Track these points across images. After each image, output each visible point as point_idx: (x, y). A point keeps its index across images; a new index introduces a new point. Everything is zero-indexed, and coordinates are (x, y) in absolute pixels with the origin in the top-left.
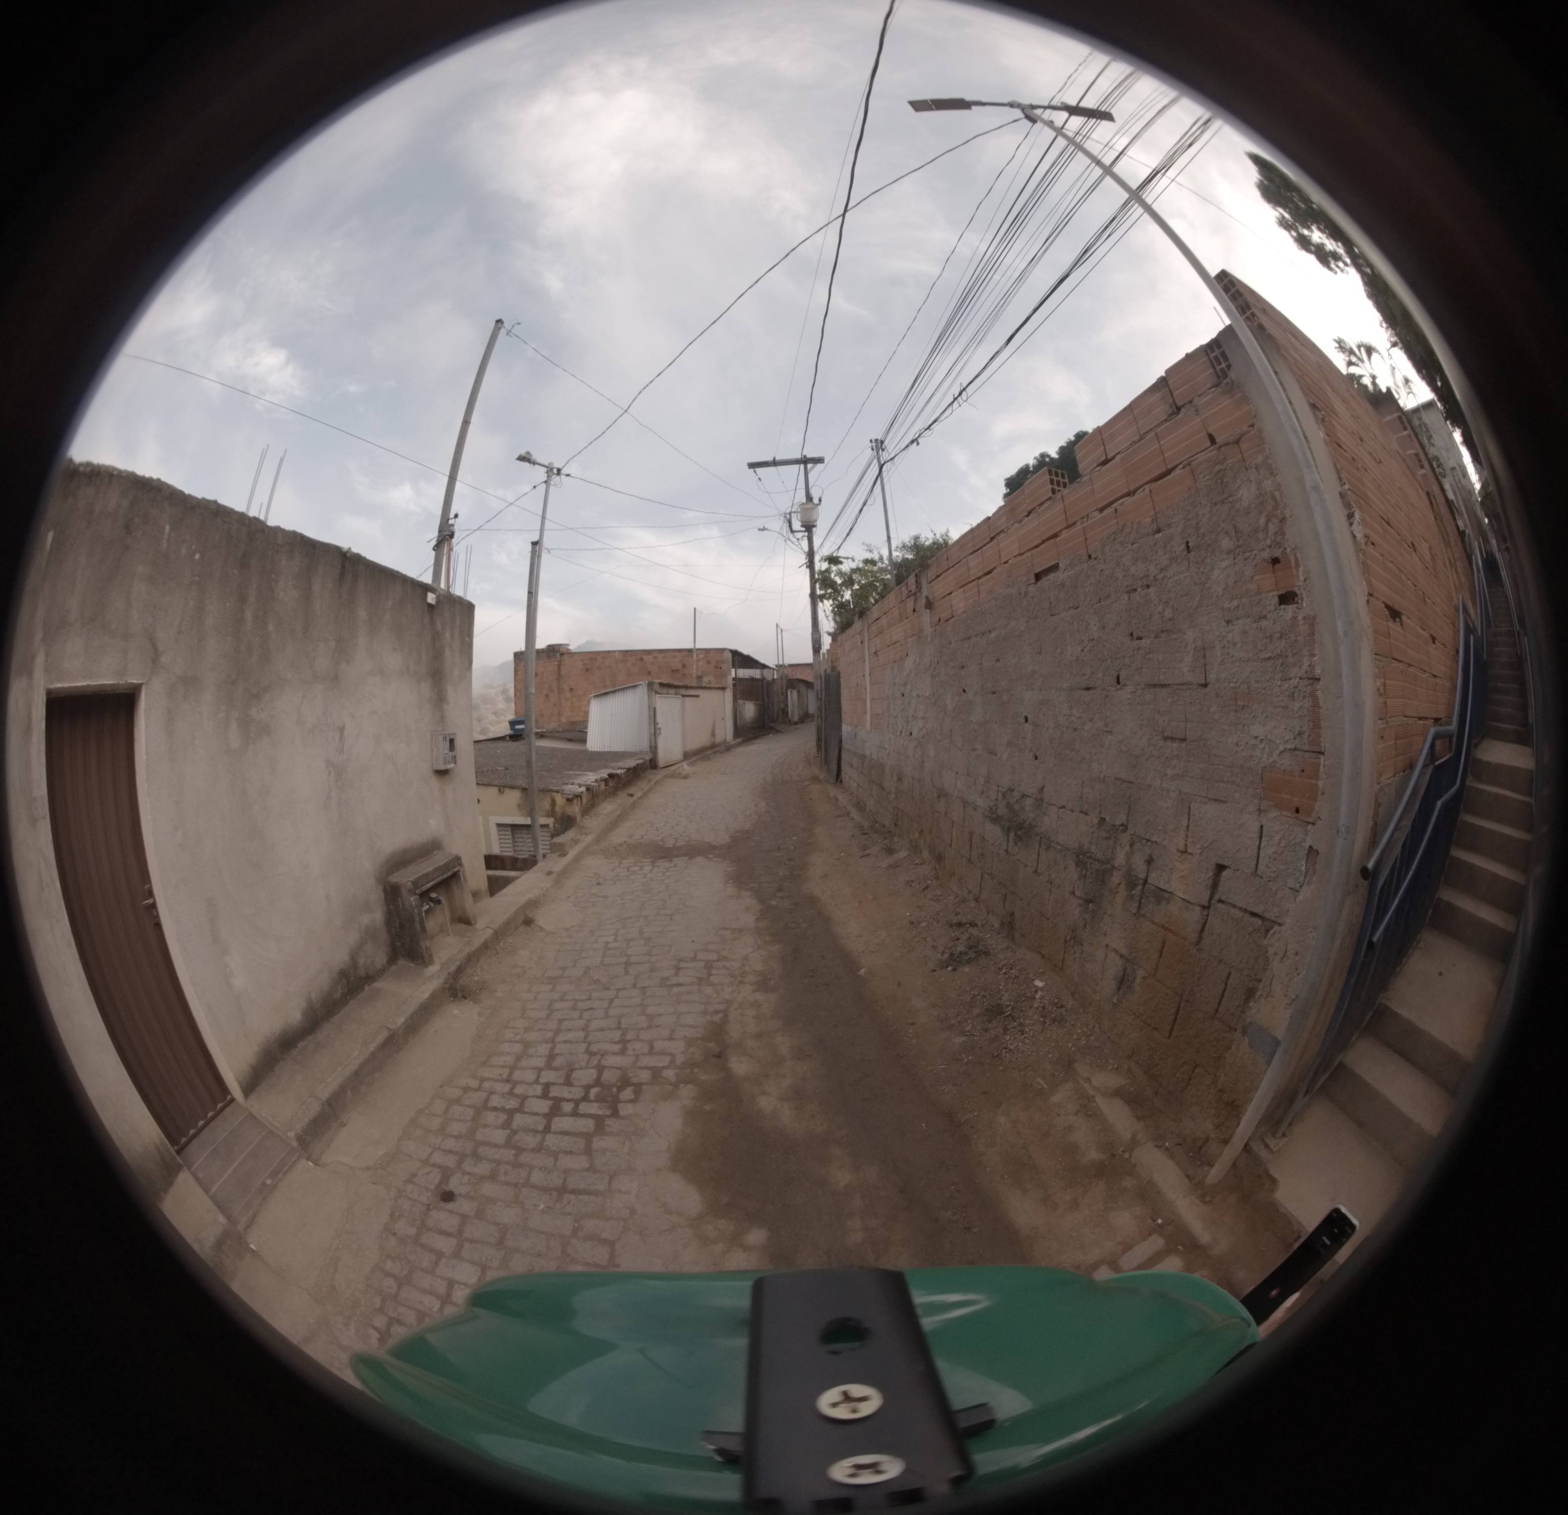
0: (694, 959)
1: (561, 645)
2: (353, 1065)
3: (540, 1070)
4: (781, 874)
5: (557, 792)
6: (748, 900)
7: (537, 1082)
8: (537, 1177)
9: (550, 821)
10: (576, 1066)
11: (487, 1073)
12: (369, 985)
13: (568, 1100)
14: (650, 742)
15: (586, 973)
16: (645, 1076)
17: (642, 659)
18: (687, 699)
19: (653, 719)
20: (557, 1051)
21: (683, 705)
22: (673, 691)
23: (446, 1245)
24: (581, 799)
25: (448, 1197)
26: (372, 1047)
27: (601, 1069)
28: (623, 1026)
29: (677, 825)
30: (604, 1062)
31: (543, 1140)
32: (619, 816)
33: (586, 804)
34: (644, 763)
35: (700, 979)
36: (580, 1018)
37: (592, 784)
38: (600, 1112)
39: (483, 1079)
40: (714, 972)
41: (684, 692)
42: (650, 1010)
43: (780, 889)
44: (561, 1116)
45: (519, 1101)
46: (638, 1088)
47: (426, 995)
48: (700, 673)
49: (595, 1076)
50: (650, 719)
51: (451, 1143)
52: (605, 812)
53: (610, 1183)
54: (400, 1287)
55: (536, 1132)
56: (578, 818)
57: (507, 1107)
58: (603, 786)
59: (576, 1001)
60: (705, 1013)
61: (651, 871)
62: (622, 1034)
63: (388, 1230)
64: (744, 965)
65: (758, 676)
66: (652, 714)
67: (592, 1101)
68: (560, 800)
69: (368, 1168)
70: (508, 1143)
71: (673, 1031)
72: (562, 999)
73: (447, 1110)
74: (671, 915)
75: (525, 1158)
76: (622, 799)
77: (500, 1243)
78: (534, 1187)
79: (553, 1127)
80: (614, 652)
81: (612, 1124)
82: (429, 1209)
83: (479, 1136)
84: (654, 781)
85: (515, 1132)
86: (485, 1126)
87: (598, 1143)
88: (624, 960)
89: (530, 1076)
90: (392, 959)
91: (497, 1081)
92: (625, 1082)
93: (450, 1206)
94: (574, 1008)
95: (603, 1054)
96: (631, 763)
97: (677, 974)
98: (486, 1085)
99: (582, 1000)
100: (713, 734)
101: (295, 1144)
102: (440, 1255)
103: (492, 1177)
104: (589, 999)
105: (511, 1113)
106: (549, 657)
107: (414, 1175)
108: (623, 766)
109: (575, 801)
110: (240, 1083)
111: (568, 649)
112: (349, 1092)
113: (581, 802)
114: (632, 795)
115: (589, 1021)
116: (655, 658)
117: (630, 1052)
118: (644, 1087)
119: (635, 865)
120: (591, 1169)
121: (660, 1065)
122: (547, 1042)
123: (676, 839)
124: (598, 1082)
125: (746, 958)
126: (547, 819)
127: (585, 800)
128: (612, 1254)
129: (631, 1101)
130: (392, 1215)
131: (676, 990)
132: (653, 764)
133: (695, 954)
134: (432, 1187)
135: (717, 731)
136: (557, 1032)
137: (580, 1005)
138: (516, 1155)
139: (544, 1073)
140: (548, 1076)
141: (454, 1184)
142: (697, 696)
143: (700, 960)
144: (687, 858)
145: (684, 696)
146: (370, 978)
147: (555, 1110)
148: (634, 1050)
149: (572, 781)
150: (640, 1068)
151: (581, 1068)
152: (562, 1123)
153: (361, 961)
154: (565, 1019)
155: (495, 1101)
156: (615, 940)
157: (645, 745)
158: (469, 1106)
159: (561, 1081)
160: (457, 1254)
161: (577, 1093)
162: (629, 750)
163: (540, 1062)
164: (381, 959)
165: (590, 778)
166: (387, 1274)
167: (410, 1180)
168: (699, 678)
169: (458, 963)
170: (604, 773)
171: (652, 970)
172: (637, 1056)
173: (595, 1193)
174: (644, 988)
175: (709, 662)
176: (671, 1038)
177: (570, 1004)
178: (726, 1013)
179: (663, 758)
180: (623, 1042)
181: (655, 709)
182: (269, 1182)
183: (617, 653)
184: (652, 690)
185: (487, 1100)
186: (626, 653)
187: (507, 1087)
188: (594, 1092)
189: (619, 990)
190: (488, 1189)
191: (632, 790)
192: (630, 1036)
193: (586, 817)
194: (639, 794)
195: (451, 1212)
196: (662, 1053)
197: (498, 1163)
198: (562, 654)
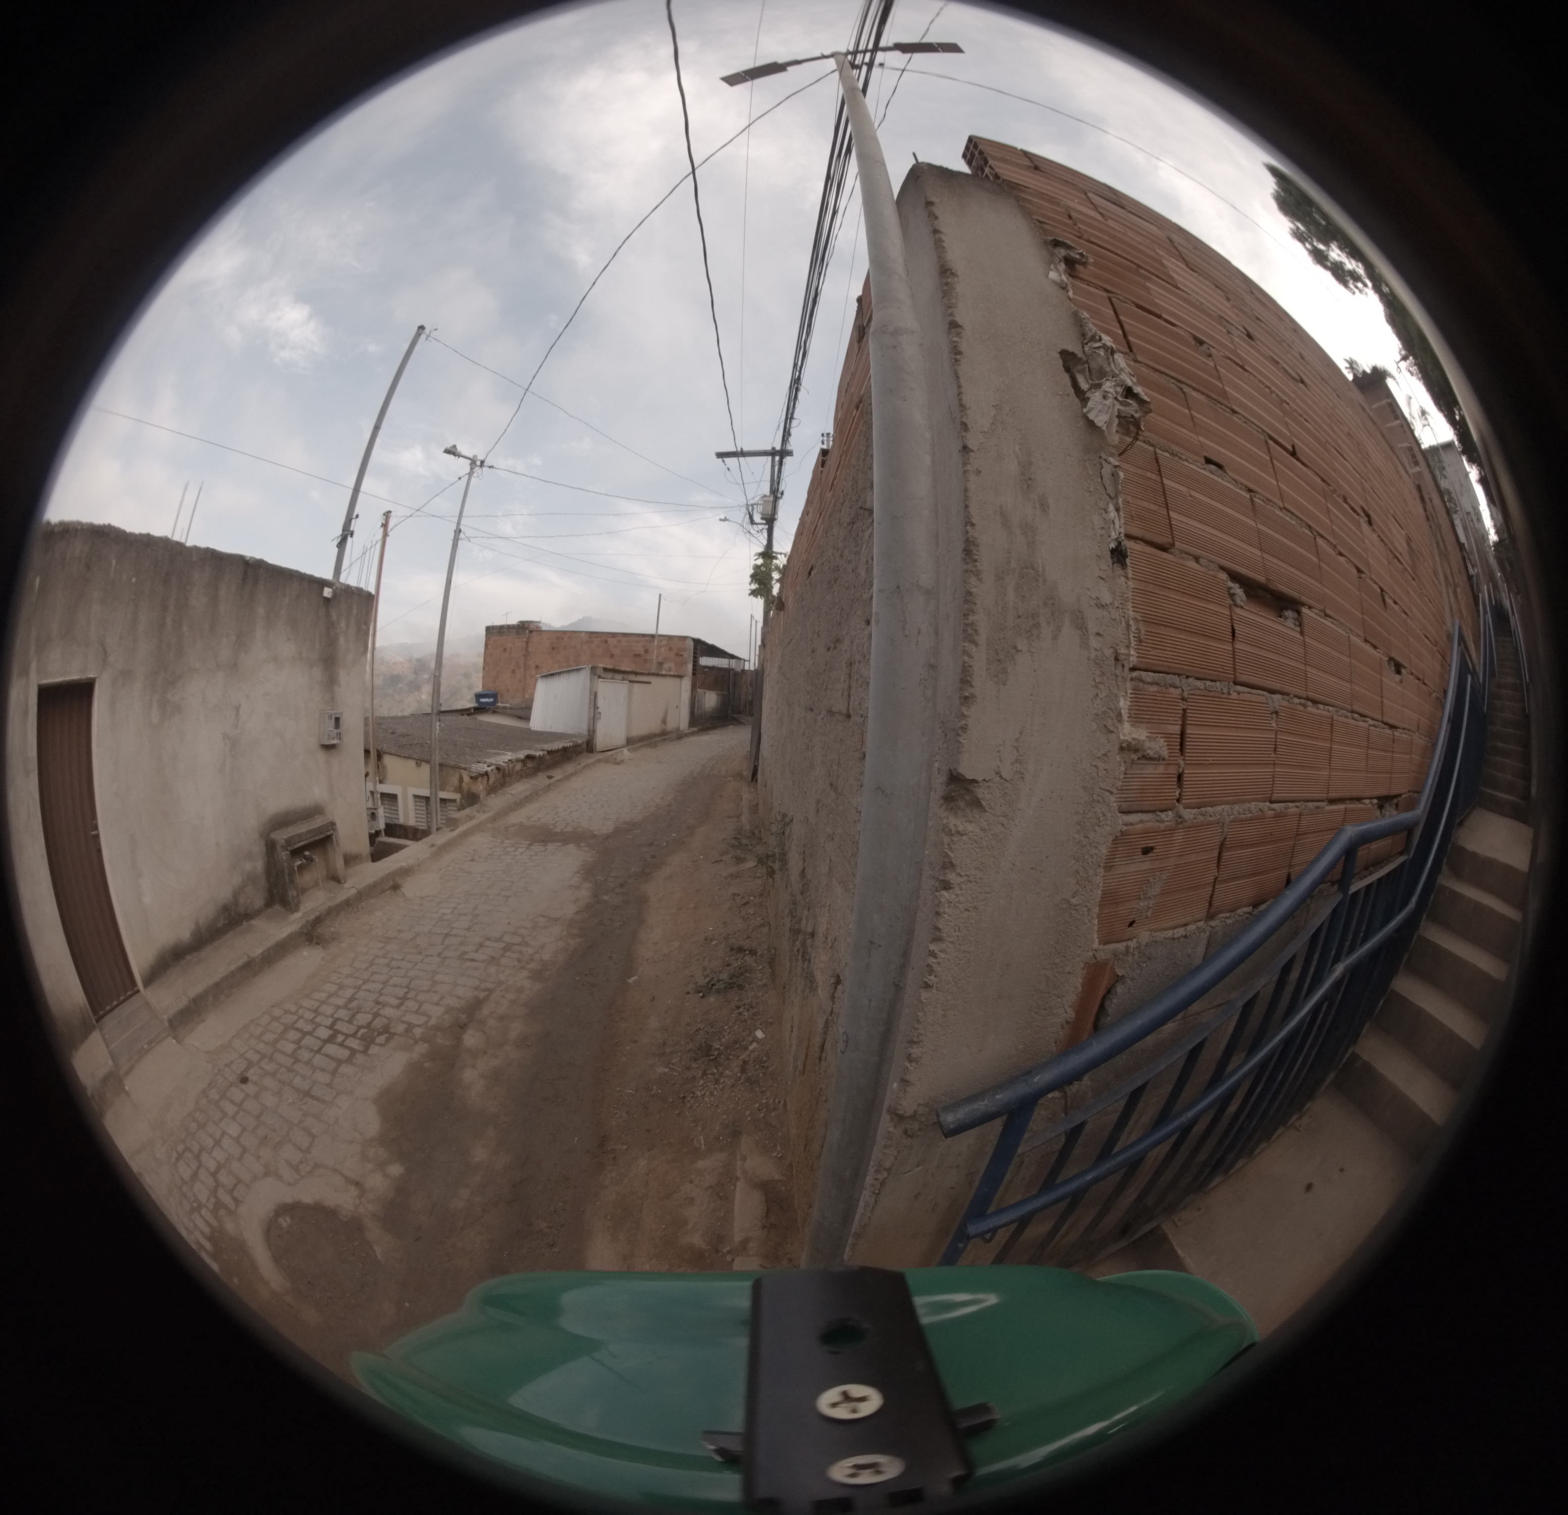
0: (499, 940)
1: (532, 622)
2: (216, 978)
3: (338, 1007)
4: (633, 870)
5: (465, 769)
6: (585, 893)
7: (332, 1016)
8: (297, 1081)
9: (457, 796)
10: (363, 1010)
11: (306, 1003)
12: (247, 921)
13: (343, 1034)
14: (589, 725)
15: (414, 938)
16: (401, 1028)
17: (606, 642)
18: (636, 685)
19: (593, 703)
20: (357, 996)
21: (630, 693)
22: (620, 676)
23: (230, 1109)
24: (488, 778)
25: (244, 1080)
26: (233, 967)
27: (376, 1015)
28: (411, 987)
29: (577, 811)
30: (381, 1012)
31: (313, 1057)
32: (526, 797)
33: (494, 783)
34: (576, 746)
35: (493, 958)
36: (387, 974)
37: (502, 764)
38: (357, 1048)
39: (301, 1007)
40: (508, 954)
41: (633, 678)
42: (438, 977)
43: (621, 886)
44: (333, 1043)
45: (314, 1026)
46: (391, 1036)
47: (284, 935)
48: (660, 659)
49: (369, 1020)
50: (590, 703)
51: (261, 1047)
52: (513, 792)
53: (335, 1098)
54: (198, 1129)
55: (312, 1050)
56: (482, 796)
57: (305, 1030)
58: (519, 766)
59: (393, 959)
60: (476, 988)
61: (522, 854)
62: (407, 993)
63: (204, 1093)
64: (537, 952)
65: (726, 666)
66: (593, 698)
67: (356, 1038)
68: (466, 779)
69: (208, 1052)
70: (293, 1055)
71: (442, 998)
72: (384, 957)
73: (270, 1023)
74: (507, 897)
75: (298, 1067)
76: (541, 780)
77: (258, 1117)
78: (293, 1087)
79: (324, 1051)
80: (581, 632)
81: (360, 1058)
82: (231, 1086)
83: (279, 1046)
84: (583, 764)
85: (300, 1048)
86: (286, 1040)
87: (345, 1069)
88: (446, 931)
89: (328, 1010)
90: (269, 903)
91: (308, 1009)
92: (386, 1030)
93: (243, 1086)
94: (388, 965)
95: (384, 1005)
96: (557, 745)
97: (477, 951)
98: (301, 1011)
99: (397, 960)
100: (664, 722)
101: (167, 1024)
102: (225, 1114)
103: (274, 1074)
104: (402, 960)
105: (305, 1034)
106: (518, 633)
107: (232, 1063)
108: (546, 748)
109: (480, 780)
110: (141, 976)
111: (538, 627)
112: (211, 998)
113: (488, 780)
114: (550, 777)
115: (391, 977)
116: (619, 641)
117: (403, 1008)
118: (396, 1037)
119: (513, 846)
120: (329, 1085)
121: (416, 1023)
122: (355, 988)
123: (567, 824)
124: (368, 1026)
125: (543, 947)
126: (456, 794)
127: (492, 779)
128: (311, 1144)
129: (381, 1045)
130: (210, 1084)
131: (468, 964)
132: (589, 746)
133: (503, 935)
134: (239, 1072)
135: (669, 719)
136: (365, 982)
137: (394, 964)
138: (293, 1064)
139: (340, 1011)
140: (342, 1014)
141: (252, 1074)
142: (649, 683)
143: (504, 942)
144: (560, 844)
145: (631, 682)
146: (248, 916)
147: (331, 1040)
148: (407, 1006)
149: (485, 760)
150: (403, 1022)
151: (364, 1012)
152: (330, 1049)
153: (242, 901)
154: (377, 973)
155: (301, 1024)
156: (452, 913)
157: (583, 729)
158: (283, 1024)
159: (346, 1019)
160: (234, 1118)
161: (351, 1029)
162: (568, 732)
163: (341, 1002)
164: (259, 901)
165: (504, 758)
166: (194, 1120)
167: (227, 1065)
168: (660, 664)
169: (318, 913)
170: (521, 755)
171: (462, 944)
172: (406, 1011)
173: (323, 1102)
174: (446, 958)
175: (670, 649)
176: (437, 1004)
177: (386, 961)
178: (491, 991)
179: (600, 741)
180: (404, 999)
181: (596, 693)
182: (146, 1046)
183: (583, 634)
184: (595, 674)
185: (296, 1022)
186: (592, 634)
187: (312, 1015)
188: (363, 1031)
189: (427, 956)
190: (268, 1081)
191: (550, 773)
192: (411, 995)
193: (492, 795)
194: (560, 777)
195: (242, 1090)
196: (424, 1014)
197: (281, 1065)
198: (531, 632)
